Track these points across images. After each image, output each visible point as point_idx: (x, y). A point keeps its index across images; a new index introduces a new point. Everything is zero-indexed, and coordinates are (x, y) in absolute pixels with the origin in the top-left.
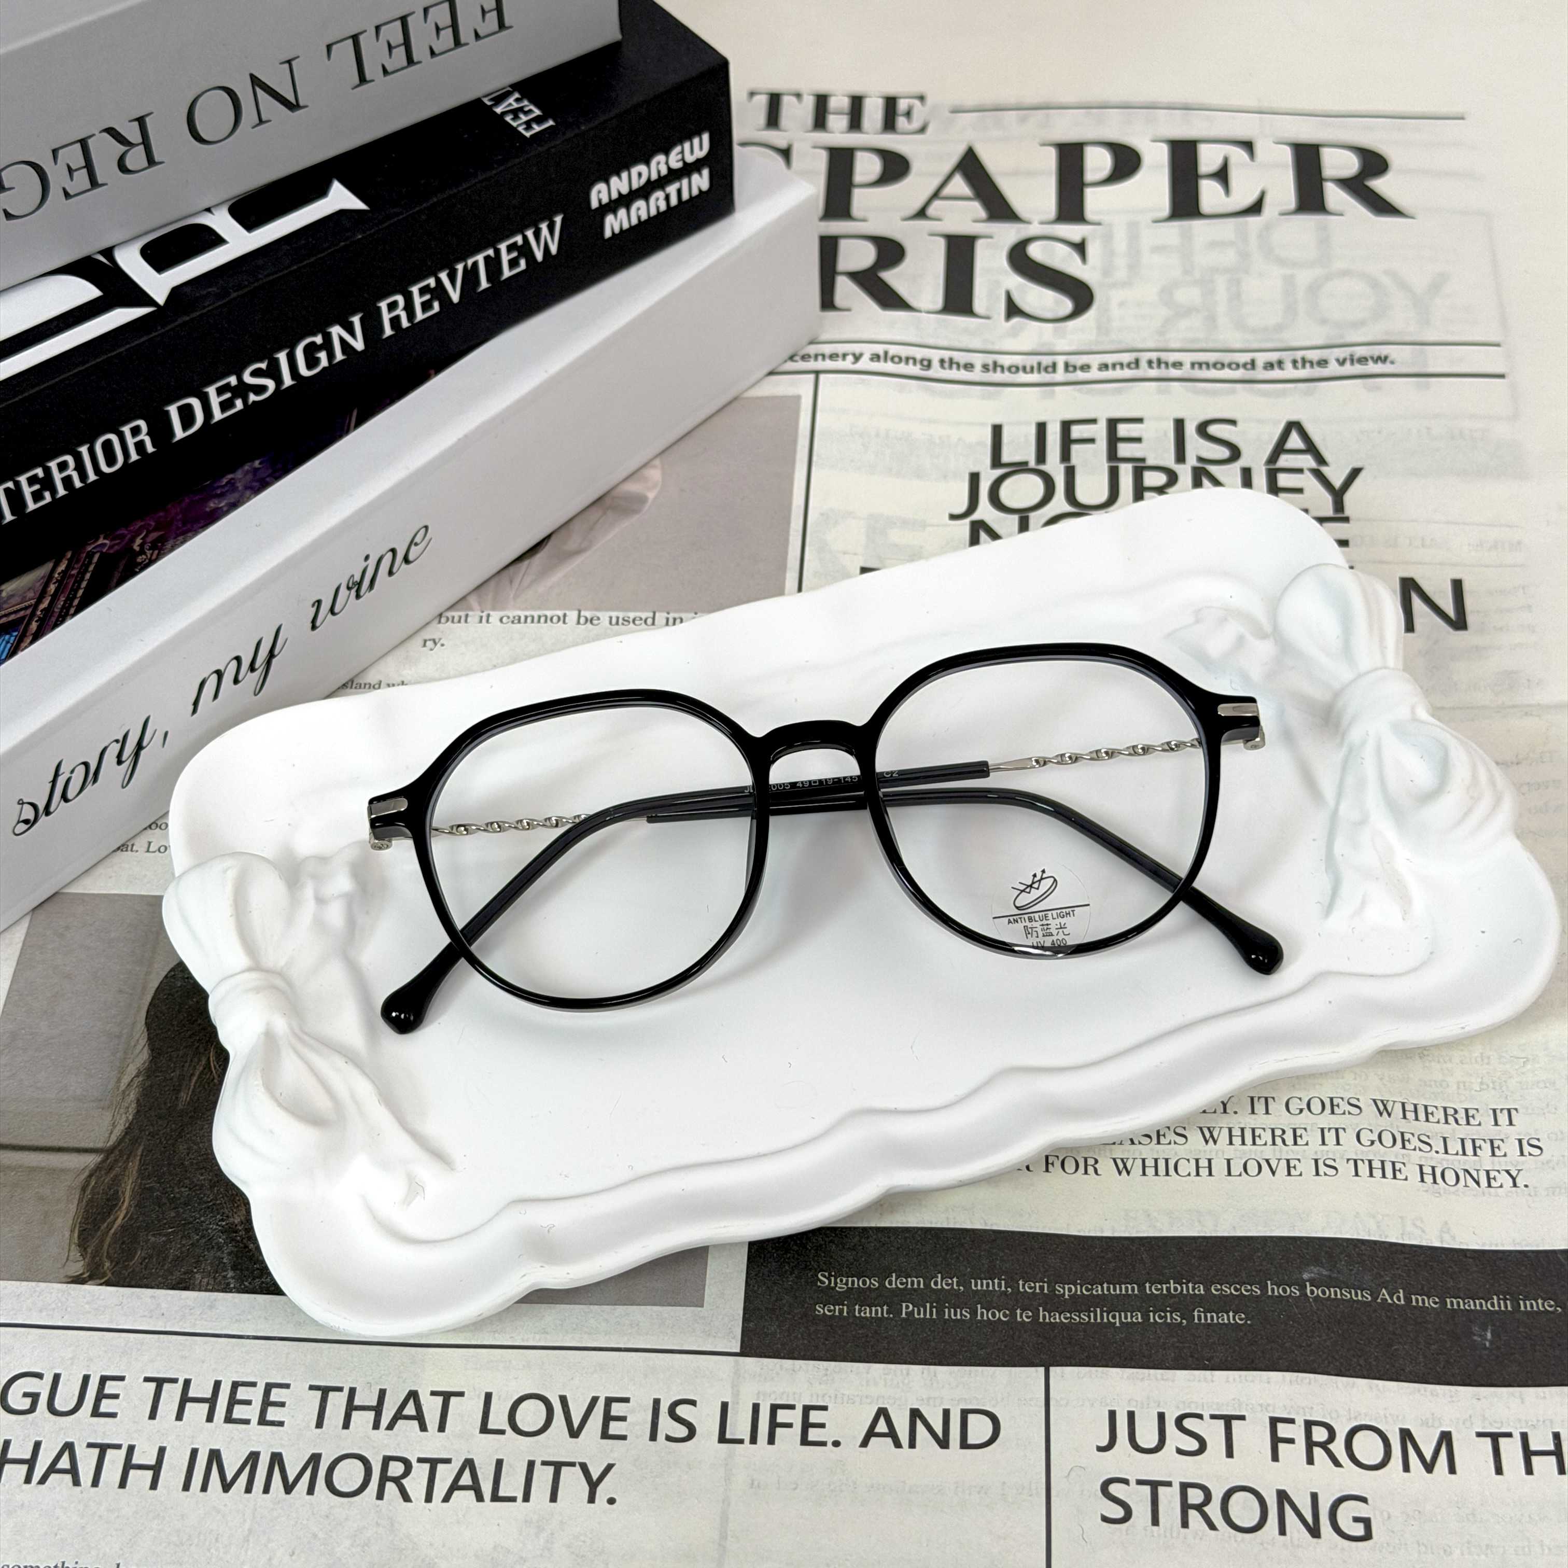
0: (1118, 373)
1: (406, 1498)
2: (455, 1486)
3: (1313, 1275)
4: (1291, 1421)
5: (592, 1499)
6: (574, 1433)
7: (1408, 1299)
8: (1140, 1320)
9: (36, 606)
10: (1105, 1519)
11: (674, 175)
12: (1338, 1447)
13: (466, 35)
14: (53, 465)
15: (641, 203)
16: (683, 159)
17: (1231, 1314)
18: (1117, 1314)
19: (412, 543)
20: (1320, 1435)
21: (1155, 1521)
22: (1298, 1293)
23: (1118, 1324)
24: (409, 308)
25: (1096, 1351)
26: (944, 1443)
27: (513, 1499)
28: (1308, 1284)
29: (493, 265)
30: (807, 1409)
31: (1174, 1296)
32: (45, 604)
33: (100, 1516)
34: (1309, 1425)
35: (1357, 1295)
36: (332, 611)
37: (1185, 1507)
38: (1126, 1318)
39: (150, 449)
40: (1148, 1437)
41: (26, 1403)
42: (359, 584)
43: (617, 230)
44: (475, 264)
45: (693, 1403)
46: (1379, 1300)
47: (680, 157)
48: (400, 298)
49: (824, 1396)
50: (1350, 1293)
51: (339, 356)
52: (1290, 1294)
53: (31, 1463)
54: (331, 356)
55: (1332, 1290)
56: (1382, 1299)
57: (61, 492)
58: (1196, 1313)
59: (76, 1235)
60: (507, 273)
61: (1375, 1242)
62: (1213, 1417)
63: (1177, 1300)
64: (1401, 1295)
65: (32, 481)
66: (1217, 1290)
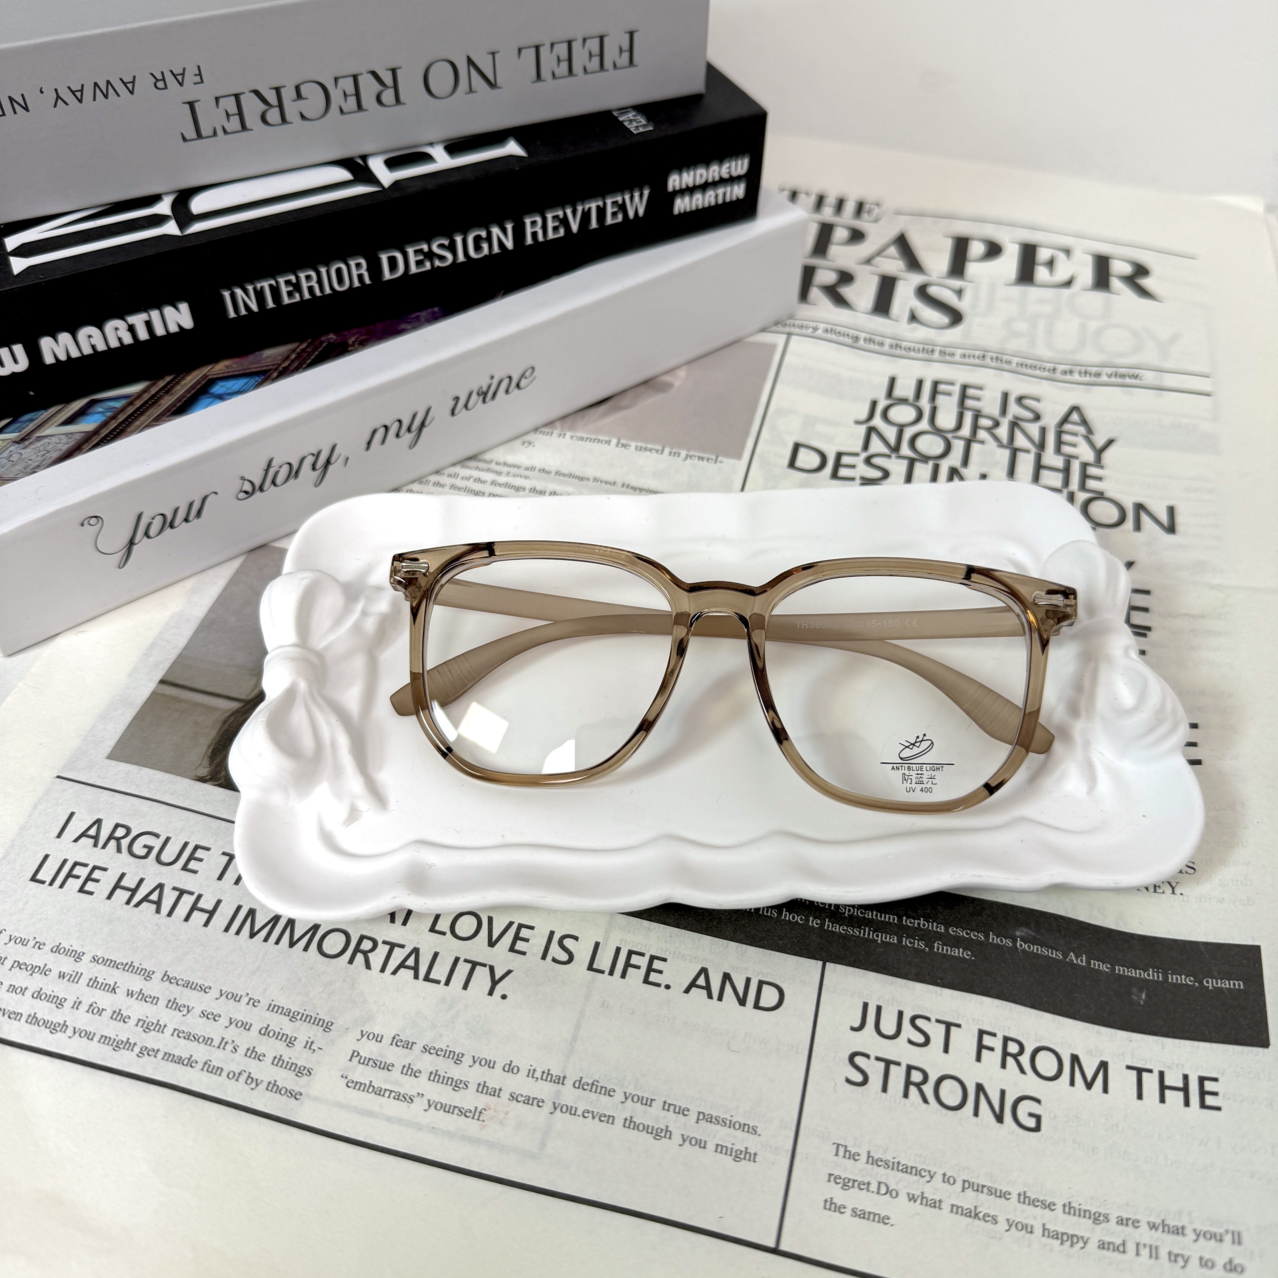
0: (972, 360)
1: (368, 966)
2: (402, 965)
3: (1023, 934)
4: (994, 1035)
5: (491, 993)
6: (492, 944)
7: (1088, 963)
8: (895, 941)
9: (280, 364)
10: (848, 1081)
11: (722, 181)
12: (1025, 1059)
13: (608, 63)
14: (302, 275)
15: (698, 196)
16: (729, 173)
17: (961, 950)
18: (880, 934)
19: (523, 376)
20: (1013, 1048)
21: (885, 1089)
22: (1011, 944)
23: (879, 942)
24: (544, 227)
25: (861, 958)
26: (742, 1002)
27: (438, 982)
28: (1019, 939)
29: (601, 212)
30: (653, 958)
31: (922, 930)
32: (285, 364)
33: (166, 937)
34: (1006, 1040)
35: (1052, 954)
36: (466, 406)
37: (908, 1083)
38: (886, 938)
39: (367, 281)
40: (888, 1027)
41: (143, 852)
42: (485, 394)
43: (682, 211)
44: (590, 209)
45: (576, 938)
46: (1067, 960)
47: (728, 170)
48: (539, 220)
49: (666, 951)
50: (1048, 951)
51: (496, 249)
52: (1005, 944)
53: (134, 891)
54: (491, 247)
55: (1035, 946)
56: (1069, 959)
57: (307, 296)
58: (936, 945)
59: (210, 750)
60: (609, 221)
61: (1070, 919)
62: (938, 1021)
63: (923, 933)
64: (1084, 959)
65: (288, 283)
66: (954, 932)
